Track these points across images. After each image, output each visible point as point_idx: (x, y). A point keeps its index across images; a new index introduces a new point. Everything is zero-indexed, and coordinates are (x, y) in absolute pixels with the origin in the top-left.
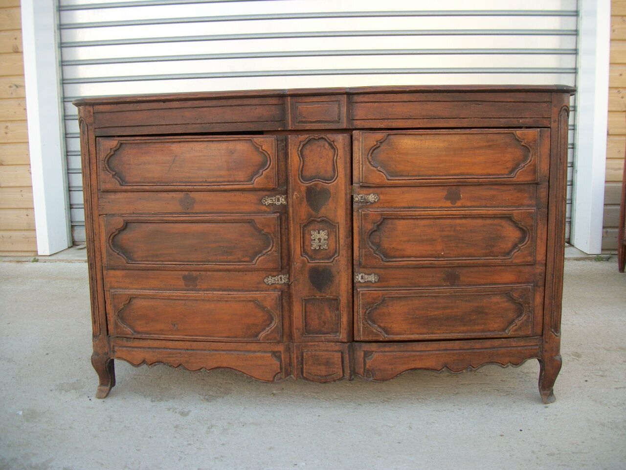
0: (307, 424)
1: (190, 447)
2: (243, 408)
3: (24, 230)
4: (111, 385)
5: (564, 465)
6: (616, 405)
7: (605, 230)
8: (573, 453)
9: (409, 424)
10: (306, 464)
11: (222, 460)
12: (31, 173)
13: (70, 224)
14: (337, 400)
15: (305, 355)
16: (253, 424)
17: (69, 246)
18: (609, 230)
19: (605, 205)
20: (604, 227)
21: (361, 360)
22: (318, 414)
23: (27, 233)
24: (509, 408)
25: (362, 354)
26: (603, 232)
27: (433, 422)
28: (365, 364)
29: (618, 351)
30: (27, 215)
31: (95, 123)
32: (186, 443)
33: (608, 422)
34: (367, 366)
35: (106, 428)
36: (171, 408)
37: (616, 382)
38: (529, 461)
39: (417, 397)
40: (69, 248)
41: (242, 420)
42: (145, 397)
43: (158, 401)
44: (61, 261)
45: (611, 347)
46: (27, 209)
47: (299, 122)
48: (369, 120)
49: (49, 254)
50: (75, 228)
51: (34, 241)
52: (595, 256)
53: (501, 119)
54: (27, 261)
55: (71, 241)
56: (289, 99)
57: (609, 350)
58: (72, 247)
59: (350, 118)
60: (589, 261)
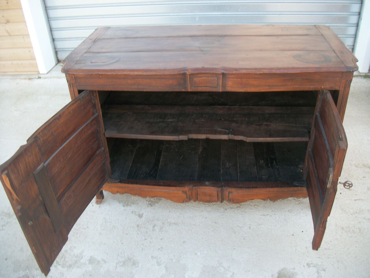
0: (201, 224)
1: (146, 241)
2: (168, 212)
3: (30, 60)
4: (102, 198)
5: (320, 258)
6: (352, 213)
8: (325, 249)
9: (249, 225)
10: (201, 254)
11: (162, 251)
12: (27, 27)
13: (55, 50)
14: (214, 205)
15: (199, 192)
16: (174, 223)
21: (227, 195)
22: (205, 217)
23: (31, 62)
24: (299, 214)
25: (228, 193)
27: (261, 224)
28: (229, 196)
29: (362, 167)
30: (30, 51)
31: (76, 83)
32: (144, 238)
33: (346, 226)
34: (230, 198)
35: (104, 227)
36: (133, 212)
37: (356, 195)
38: (304, 254)
39: (254, 204)
40: (56, 64)
41: (169, 220)
42: (120, 203)
43: (126, 206)
44: (54, 77)
45: (358, 164)
46: (29, 48)
47: (195, 87)
48: (234, 87)
49: (46, 73)
50: (58, 52)
51: (36, 66)
52: (364, 74)
53: (311, 87)
54: (35, 78)
55: (57, 60)
56: (188, 76)
57: (357, 167)
58: (58, 63)
59: (224, 85)
60: (360, 78)
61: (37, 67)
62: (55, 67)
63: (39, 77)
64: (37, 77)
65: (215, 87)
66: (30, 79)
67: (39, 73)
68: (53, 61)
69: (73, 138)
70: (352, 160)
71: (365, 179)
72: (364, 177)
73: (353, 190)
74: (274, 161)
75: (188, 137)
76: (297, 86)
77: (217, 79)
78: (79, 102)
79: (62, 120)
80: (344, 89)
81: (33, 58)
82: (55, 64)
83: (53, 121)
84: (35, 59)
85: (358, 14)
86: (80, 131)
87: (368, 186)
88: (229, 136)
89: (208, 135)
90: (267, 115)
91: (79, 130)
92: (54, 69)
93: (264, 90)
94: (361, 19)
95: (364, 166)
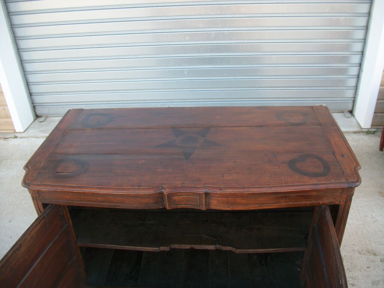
3: (4, 118)
7: (375, 114)
13: (32, 105)
17: (34, 119)
18: (378, 114)
19: (378, 100)
20: (375, 113)
23: (6, 120)
26: (374, 116)
29: (366, 254)
30: (4, 109)
31: (39, 197)
40: (34, 120)
44: (32, 137)
45: (362, 250)
46: (3, 105)
47: (174, 205)
48: (219, 206)
49: (23, 131)
50: (36, 107)
51: (11, 124)
52: (366, 130)
53: (307, 203)
54: (11, 138)
55: (35, 115)
56: (166, 195)
57: (360, 254)
58: (36, 119)
59: (207, 204)
60: (362, 134)
61: (13, 125)
62: (33, 123)
63: (15, 136)
64: (13, 137)
65: (198, 205)
66: (5, 138)
67: (15, 132)
68: (31, 117)
69: (38, 264)
70: (354, 245)
71: (370, 269)
72: (368, 268)
73: (356, 286)
74: (268, 256)
75: (170, 248)
76: (291, 203)
77: (200, 197)
78: (43, 221)
79: (23, 249)
80: (345, 204)
81: (8, 116)
82: (32, 120)
83: (12, 254)
84: (11, 118)
85: (358, 65)
86: (47, 252)
87: (372, 280)
88: (216, 247)
89: (192, 246)
90: (260, 213)
91: (45, 252)
92: (32, 126)
93: (253, 208)
94: (362, 71)
95: (368, 252)
